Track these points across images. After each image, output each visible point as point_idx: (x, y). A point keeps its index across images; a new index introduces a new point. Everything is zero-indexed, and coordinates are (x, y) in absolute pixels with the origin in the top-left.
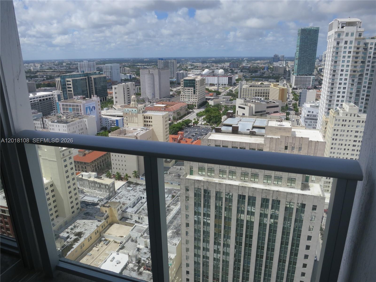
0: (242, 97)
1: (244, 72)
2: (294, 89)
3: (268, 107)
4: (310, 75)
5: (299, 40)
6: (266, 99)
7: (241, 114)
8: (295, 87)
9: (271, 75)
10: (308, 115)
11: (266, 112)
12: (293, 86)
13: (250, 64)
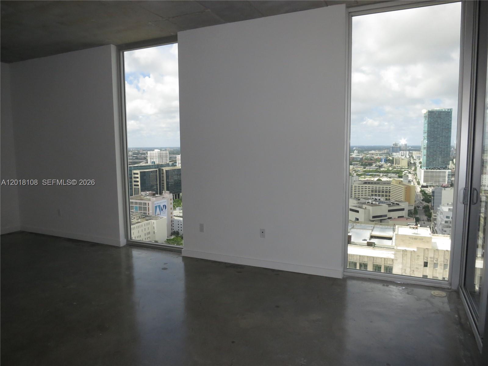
0: (353, 197)
1: (354, 165)
2: (423, 186)
3: (390, 211)
4: (444, 169)
5: (426, 125)
6: (386, 199)
7: (354, 220)
8: (425, 184)
9: (391, 169)
10: (446, 222)
11: (388, 216)
12: (422, 183)
13: (362, 155)
